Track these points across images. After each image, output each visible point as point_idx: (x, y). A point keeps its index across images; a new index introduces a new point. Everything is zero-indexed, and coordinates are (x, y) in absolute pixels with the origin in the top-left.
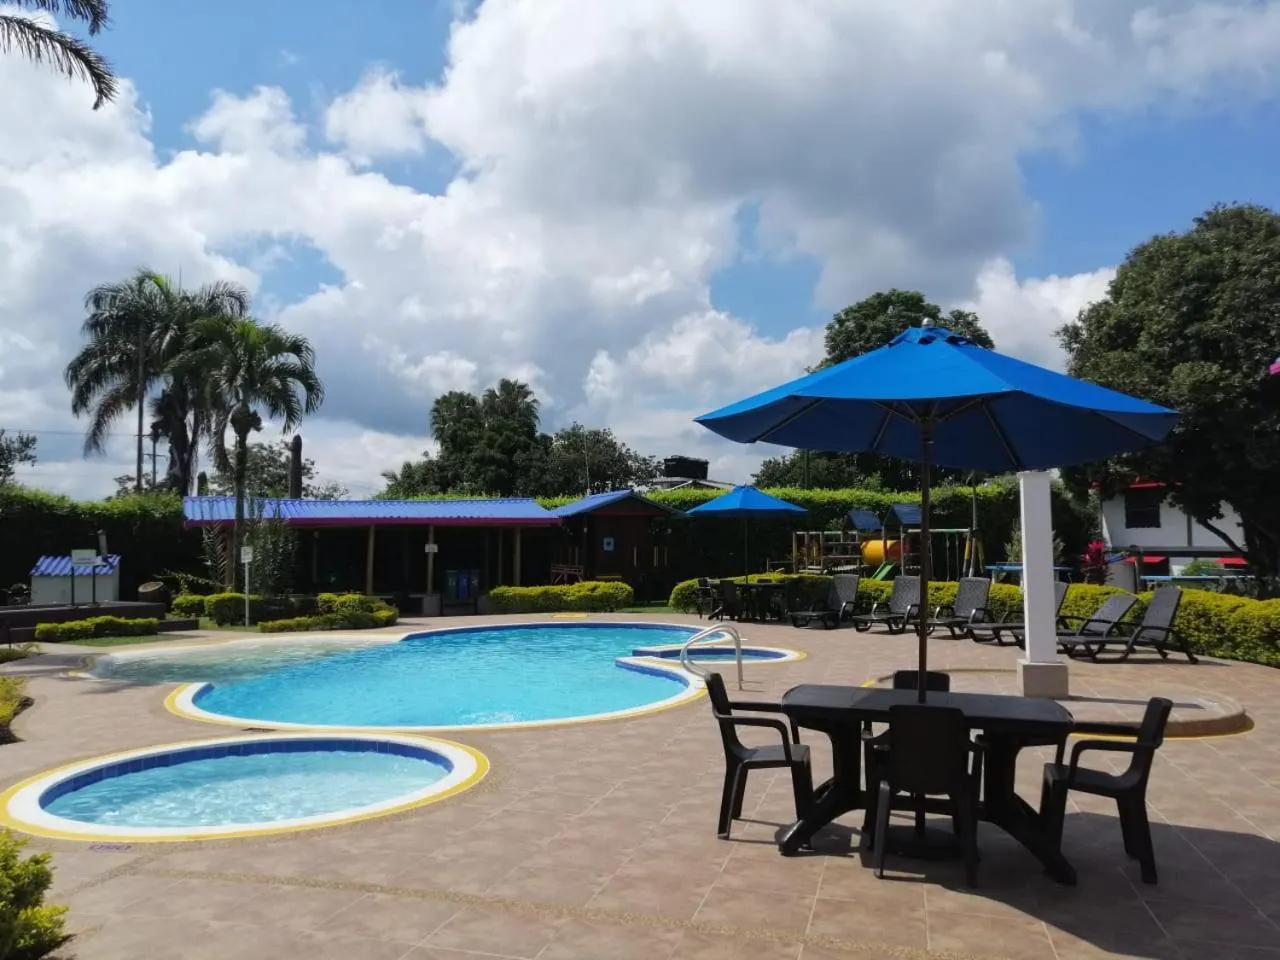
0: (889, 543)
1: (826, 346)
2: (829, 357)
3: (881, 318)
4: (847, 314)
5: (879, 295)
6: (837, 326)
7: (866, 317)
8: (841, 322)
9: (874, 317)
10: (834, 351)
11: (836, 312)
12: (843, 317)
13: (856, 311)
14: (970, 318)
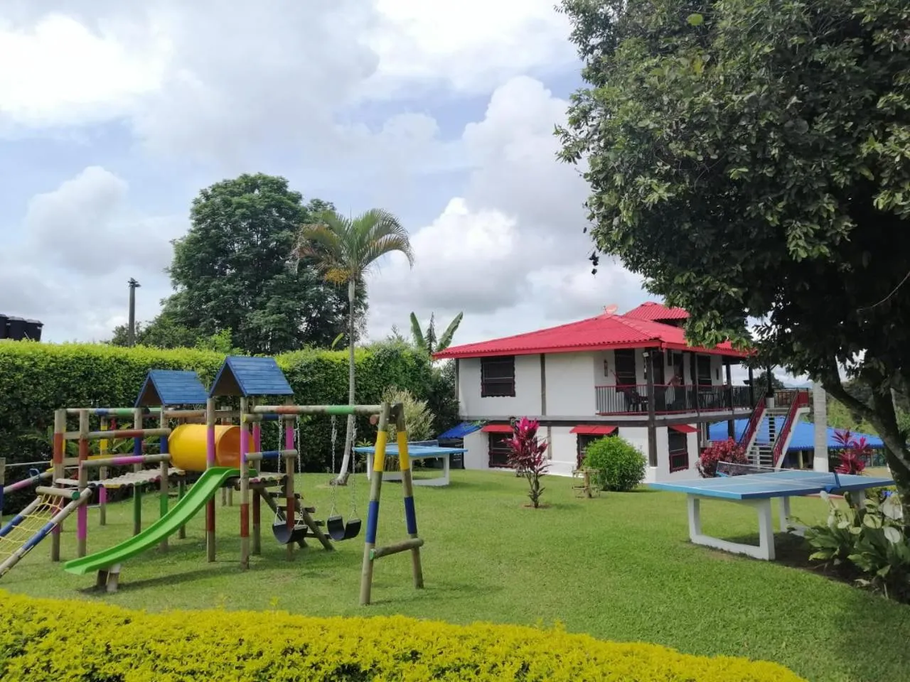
0: (220, 430)
1: (191, 218)
2: (193, 229)
3: (247, 195)
4: (214, 190)
5: (245, 177)
6: (204, 201)
7: (233, 194)
8: (207, 197)
9: (240, 194)
10: (199, 224)
11: (203, 188)
12: (210, 192)
13: (221, 187)
14: (329, 208)
